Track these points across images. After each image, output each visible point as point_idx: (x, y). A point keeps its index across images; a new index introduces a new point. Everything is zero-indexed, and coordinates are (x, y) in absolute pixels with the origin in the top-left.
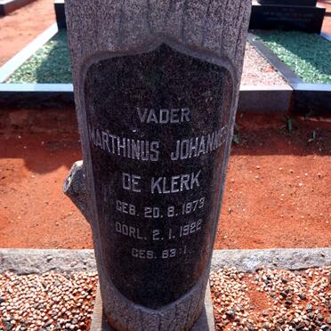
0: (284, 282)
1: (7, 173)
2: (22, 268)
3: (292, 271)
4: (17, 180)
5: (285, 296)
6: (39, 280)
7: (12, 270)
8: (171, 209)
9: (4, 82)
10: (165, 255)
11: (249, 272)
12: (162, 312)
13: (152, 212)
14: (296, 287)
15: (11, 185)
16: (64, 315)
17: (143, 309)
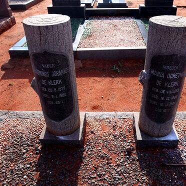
0: (116, 122)
1: (21, 85)
2: (24, 117)
3: (120, 119)
4: (25, 87)
5: (114, 127)
6: (29, 120)
7: (20, 118)
8: (55, 89)
9: (22, 46)
10: (57, 103)
11: (104, 119)
12: (60, 123)
13: (50, 90)
14: (119, 124)
15: (22, 90)
16: (36, 131)
17: (55, 122)
